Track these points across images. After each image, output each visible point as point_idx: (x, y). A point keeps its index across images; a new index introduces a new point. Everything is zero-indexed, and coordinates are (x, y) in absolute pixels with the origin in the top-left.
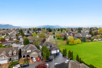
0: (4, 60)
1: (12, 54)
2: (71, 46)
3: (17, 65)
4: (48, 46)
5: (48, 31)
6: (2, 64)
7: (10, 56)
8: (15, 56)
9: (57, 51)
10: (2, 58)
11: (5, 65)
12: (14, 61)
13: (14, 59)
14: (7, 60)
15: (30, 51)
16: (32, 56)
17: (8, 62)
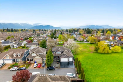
0: (9, 60)
1: (17, 56)
2: (100, 55)
3: (15, 67)
4: (59, 51)
5: (85, 32)
6: (6, 64)
7: (15, 57)
8: (19, 58)
9: (69, 60)
10: (7, 58)
11: (8, 65)
12: (17, 63)
13: (18, 60)
14: (11, 61)
15: (35, 55)
16: (35, 61)
17: (12, 63)
